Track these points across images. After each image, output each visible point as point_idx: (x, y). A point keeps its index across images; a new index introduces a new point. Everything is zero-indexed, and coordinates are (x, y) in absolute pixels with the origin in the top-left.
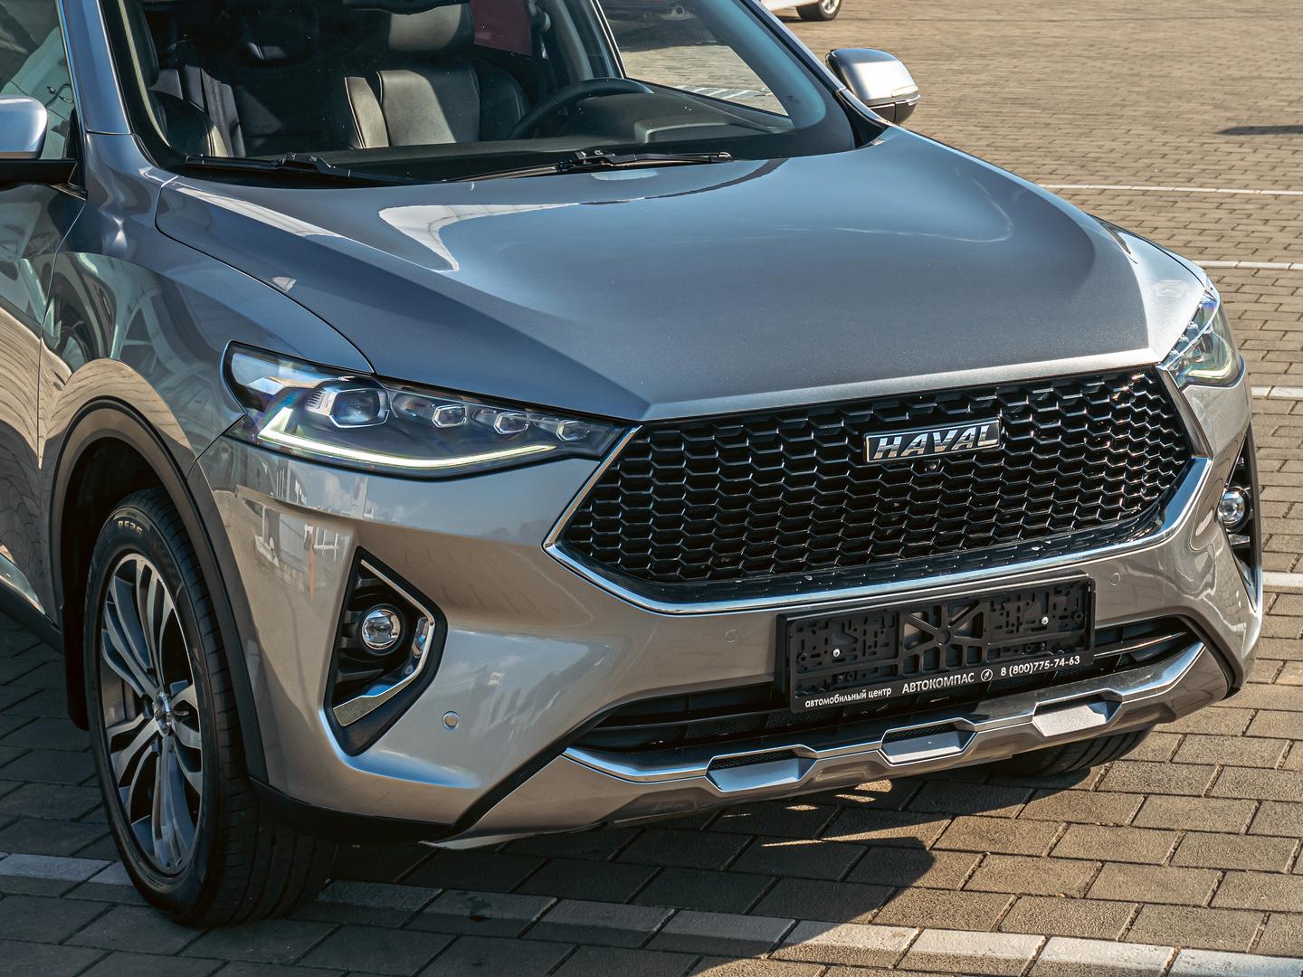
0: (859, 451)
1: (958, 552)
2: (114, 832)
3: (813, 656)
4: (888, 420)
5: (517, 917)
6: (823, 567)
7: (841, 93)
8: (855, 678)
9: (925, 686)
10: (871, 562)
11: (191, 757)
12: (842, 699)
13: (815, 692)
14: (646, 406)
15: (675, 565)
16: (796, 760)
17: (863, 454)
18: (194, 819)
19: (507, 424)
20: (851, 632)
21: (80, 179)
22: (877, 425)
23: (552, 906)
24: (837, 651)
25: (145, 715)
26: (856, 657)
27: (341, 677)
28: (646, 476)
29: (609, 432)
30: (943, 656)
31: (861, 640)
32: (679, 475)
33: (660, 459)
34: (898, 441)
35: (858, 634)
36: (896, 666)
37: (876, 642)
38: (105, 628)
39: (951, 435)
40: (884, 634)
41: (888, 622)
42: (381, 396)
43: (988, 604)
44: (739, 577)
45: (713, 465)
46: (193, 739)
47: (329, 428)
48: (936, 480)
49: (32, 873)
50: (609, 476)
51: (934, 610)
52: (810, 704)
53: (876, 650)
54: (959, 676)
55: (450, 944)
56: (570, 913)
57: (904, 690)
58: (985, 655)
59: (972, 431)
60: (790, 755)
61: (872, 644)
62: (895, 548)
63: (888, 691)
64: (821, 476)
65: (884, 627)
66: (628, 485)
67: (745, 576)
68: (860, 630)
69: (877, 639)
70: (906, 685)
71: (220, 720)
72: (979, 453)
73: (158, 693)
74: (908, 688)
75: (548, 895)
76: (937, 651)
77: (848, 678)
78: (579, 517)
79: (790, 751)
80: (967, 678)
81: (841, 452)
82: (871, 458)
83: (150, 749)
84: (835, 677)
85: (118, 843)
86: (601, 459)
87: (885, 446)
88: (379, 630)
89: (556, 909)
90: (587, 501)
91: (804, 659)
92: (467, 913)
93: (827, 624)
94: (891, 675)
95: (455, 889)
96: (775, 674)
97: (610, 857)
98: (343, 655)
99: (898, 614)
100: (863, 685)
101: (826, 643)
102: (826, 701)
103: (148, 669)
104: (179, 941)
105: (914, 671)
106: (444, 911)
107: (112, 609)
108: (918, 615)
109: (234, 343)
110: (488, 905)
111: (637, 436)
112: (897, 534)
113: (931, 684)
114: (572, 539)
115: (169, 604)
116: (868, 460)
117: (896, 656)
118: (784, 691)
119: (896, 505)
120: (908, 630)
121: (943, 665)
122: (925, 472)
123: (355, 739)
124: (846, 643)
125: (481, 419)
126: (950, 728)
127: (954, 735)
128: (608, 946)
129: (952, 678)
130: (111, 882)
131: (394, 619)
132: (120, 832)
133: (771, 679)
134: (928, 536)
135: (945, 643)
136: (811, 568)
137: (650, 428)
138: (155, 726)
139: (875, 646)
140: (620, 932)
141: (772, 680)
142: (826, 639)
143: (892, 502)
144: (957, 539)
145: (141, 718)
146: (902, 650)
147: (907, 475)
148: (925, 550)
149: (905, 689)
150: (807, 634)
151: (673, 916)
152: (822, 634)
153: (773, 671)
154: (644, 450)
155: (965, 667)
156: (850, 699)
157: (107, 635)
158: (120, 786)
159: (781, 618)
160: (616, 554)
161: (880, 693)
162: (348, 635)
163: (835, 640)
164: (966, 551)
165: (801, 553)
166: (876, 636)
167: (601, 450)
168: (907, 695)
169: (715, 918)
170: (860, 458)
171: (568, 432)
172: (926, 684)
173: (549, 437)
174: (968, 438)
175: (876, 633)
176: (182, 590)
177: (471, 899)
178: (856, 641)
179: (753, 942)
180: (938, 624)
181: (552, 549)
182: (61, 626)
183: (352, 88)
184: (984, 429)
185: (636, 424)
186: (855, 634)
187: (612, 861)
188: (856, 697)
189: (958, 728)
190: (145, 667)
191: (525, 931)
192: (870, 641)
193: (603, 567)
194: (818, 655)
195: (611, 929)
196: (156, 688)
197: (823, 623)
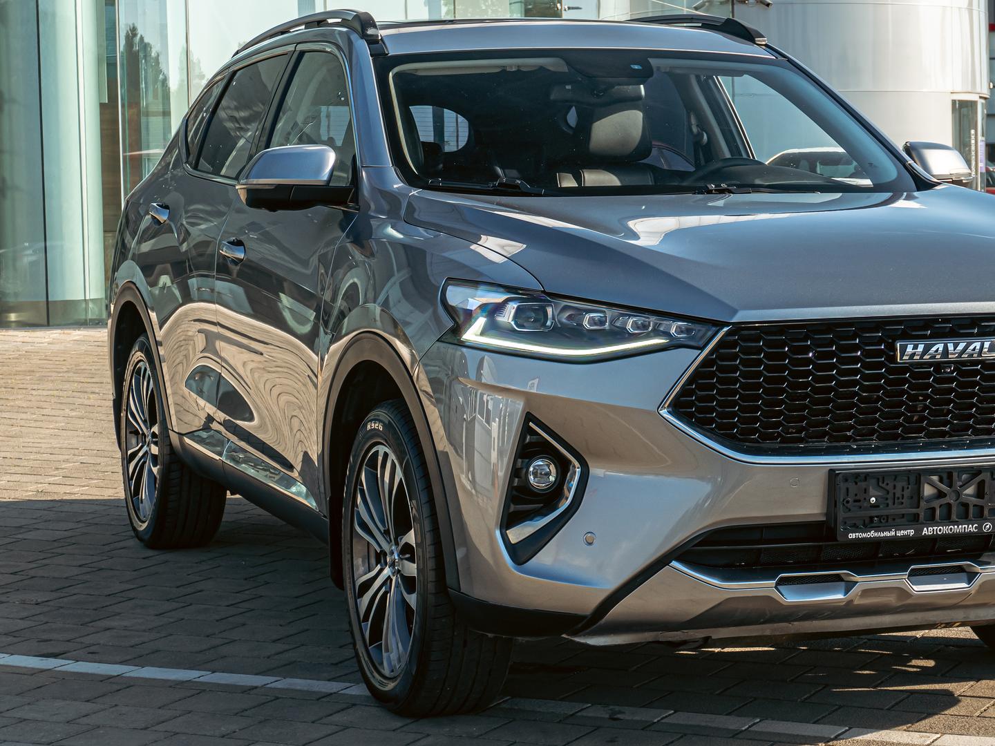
0: (892, 353)
1: (967, 438)
2: (357, 655)
3: (855, 501)
4: (914, 333)
5: (643, 719)
6: (865, 440)
7: (910, 164)
8: (887, 521)
9: (940, 531)
10: (901, 440)
11: (409, 583)
12: (876, 534)
13: (856, 528)
14: (735, 312)
15: (755, 431)
16: (843, 583)
17: (895, 356)
18: (410, 630)
19: (635, 325)
20: (884, 485)
21: (356, 199)
22: (906, 336)
23: (670, 715)
24: (873, 499)
25: (381, 566)
26: (888, 505)
27: (512, 508)
28: (733, 363)
29: (708, 330)
30: (954, 510)
31: (891, 492)
32: (759, 362)
33: (745, 351)
34: (921, 348)
35: (890, 488)
36: (918, 515)
37: (903, 495)
38: (357, 507)
39: (961, 347)
40: (909, 490)
41: (913, 479)
42: (550, 310)
43: (989, 474)
44: (801, 442)
45: (783, 356)
46: (411, 569)
47: (511, 331)
48: (951, 380)
49: (299, 688)
50: (706, 363)
51: (948, 475)
52: (852, 536)
53: (903, 501)
54: (966, 526)
55: (593, 731)
56: (683, 718)
57: (924, 533)
58: (986, 512)
59: (978, 345)
60: (838, 578)
61: (900, 496)
62: (920, 430)
63: (911, 532)
64: (863, 370)
65: (909, 484)
66: (722, 369)
67: (807, 442)
68: (891, 485)
69: (904, 493)
70: (925, 529)
71: (430, 551)
72: (982, 362)
73: (391, 547)
74: (926, 531)
75: (668, 708)
76: (949, 505)
77: (882, 521)
78: (684, 392)
79: (838, 575)
80: (972, 528)
81: (879, 353)
82: (901, 359)
83: (383, 589)
84: (871, 518)
85: (359, 662)
86: (702, 348)
87: (911, 351)
88: (541, 473)
89: (672, 716)
90: (690, 381)
91: (848, 502)
92: (607, 716)
93: (866, 477)
94: (914, 520)
95: (600, 704)
96: (827, 514)
97: (717, 692)
98: (514, 493)
99: (920, 475)
100: (893, 526)
101: (865, 493)
102: (864, 535)
103: (384, 530)
104: (398, 723)
105: (931, 519)
106: (590, 715)
107: (362, 492)
108: (935, 478)
109: (449, 279)
110: (624, 713)
111: (728, 334)
112: (922, 419)
113: (945, 530)
114: (680, 406)
115: (399, 474)
116: (898, 360)
117: (918, 507)
118: (833, 526)
119: (921, 398)
120: (928, 491)
121: (954, 517)
122: (941, 373)
123: (521, 553)
124: (880, 494)
125: (618, 324)
126: (960, 569)
127: (964, 575)
128: (708, 736)
129: (960, 526)
130: (354, 693)
131: (552, 468)
132: (361, 655)
133: (823, 519)
134: (945, 423)
135: (956, 500)
136: (855, 440)
137: (738, 328)
138: (387, 571)
139: (903, 498)
140: (718, 729)
141: (825, 519)
142: (865, 490)
143: (918, 395)
144: (968, 427)
145: (379, 567)
146: (923, 504)
147: (928, 375)
148: (943, 434)
149: (925, 531)
150: (851, 485)
151: (758, 722)
152: (863, 485)
153: (825, 511)
154: (734, 345)
155: (971, 520)
156: (882, 535)
157: (358, 512)
158: (363, 622)
159: (832, 471)
160: (712, 421)
161: (905, 532)
162: (518, 477)
163: (872, 491)
164: (973, 437)
165: (849, 428)
166: (903, 491)
167: (701, 343)
168: (927, 538)
169: (789, 724)
170: (893, 359)
171: (679, 330)
172: (940, 529)
173: (666, 334)
174: (974, 349)
175: (903, 488)
176: (407, 461)
177: (611, 710)
178: (888, 493)
179: (816, 737)
180: (950, 486)
181: (664, 412)
182: (328, 517)
183: (561, 180)
184: (987, 345)
185: (727, 324)
186: (888, 488)
187: (719, 694)
188: (887, 534)
189: (967, 570)
190: (382, 529)
191: (647, 726)
192: (898, 494)
193: (702, 428)
194: (859, 501)
195: (710, 727)
196: (389, 543)
197: (863, 476)
